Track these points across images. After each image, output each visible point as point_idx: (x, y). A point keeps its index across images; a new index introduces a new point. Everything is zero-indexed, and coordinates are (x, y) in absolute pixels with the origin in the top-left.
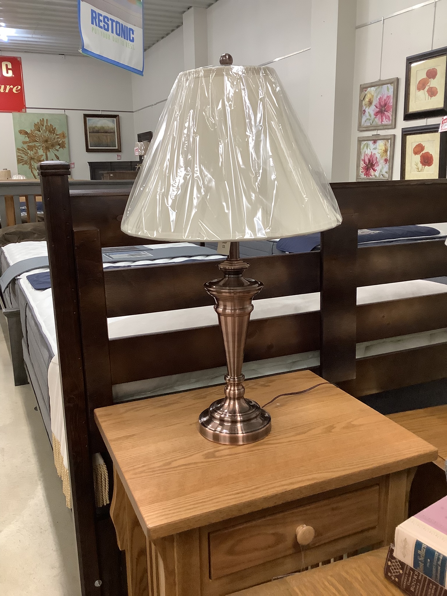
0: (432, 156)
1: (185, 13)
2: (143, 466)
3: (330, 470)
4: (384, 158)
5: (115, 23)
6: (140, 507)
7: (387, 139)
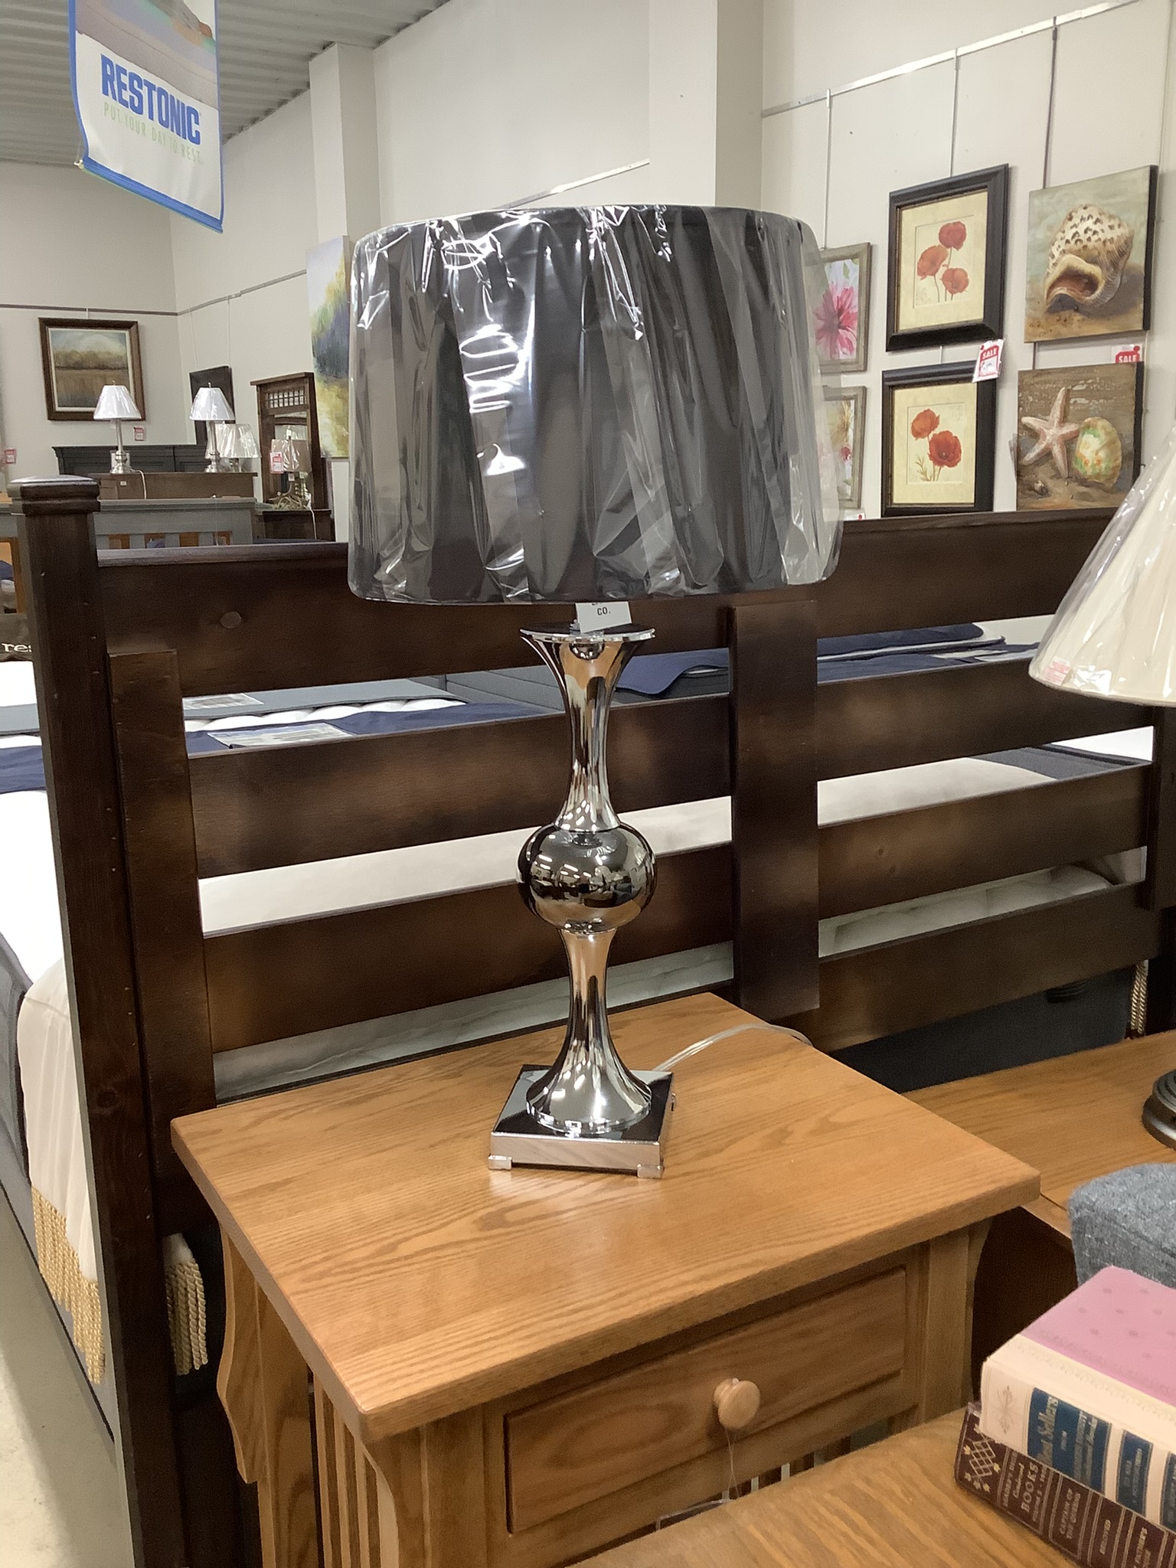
0: (958, 440)
1: (315, 59)
2: (327, 1259)
3: (792, 1240)
4: (839, 446)
5: (156, 93)
6: (333, 1363)
7: (848, 399)
